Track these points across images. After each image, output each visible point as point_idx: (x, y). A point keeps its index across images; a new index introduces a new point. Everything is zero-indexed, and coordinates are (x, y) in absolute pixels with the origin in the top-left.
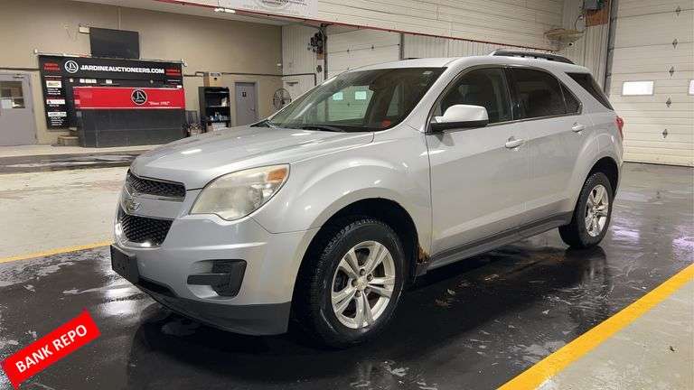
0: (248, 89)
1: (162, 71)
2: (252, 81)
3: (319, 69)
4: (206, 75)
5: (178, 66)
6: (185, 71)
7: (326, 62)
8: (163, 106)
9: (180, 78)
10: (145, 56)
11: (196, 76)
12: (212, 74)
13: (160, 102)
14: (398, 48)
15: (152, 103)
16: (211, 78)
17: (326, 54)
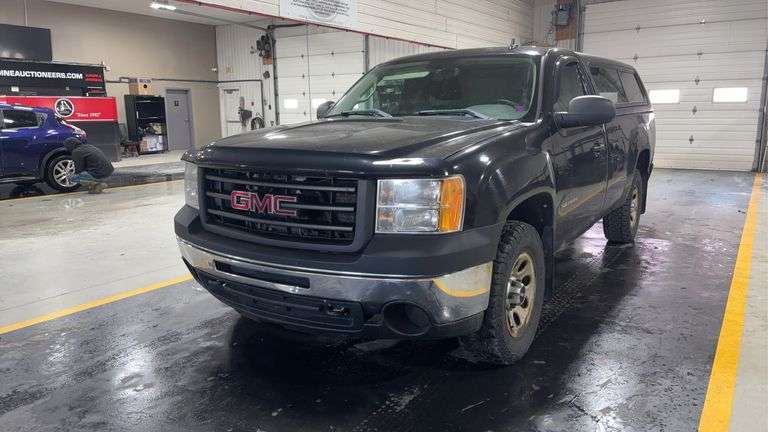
0: (180, 98)
1: (80, 76)
2: (186, 88)
3: (267, 75)
4: (132, 81)
5: (99, 71)
6: (107, 76)
7: (275, 68)
8: (94, 118)
9: (103, 84)
10: (58, 58)
11: (120, 82)
12: (141, 81)
13: (89, 113)
14: (362, 55)
15: (79, 115)
16: (141, 86)
17: (275, 59)
